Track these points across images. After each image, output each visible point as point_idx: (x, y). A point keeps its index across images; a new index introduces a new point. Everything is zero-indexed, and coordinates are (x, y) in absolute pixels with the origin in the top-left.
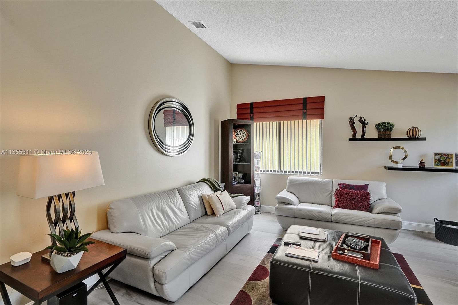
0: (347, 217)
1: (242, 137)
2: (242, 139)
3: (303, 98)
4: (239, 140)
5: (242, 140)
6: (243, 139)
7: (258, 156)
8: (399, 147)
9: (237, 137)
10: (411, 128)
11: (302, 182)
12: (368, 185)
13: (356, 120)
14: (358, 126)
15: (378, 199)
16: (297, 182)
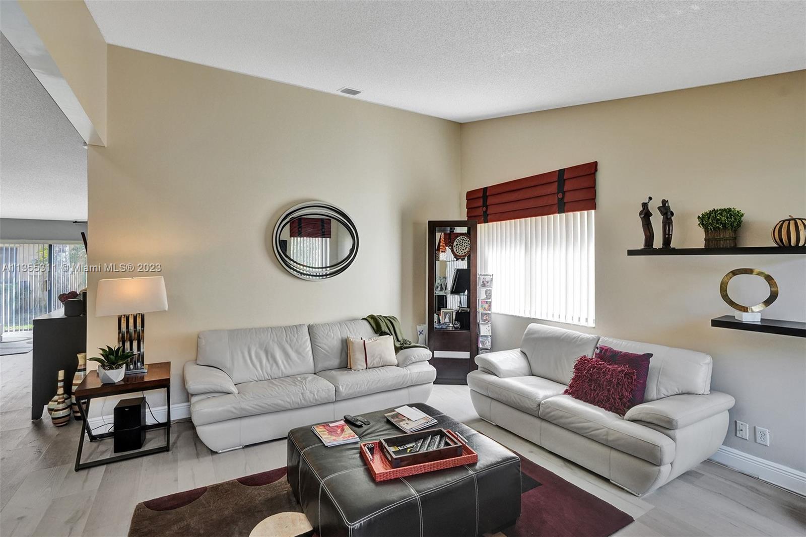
0: (561, 414)
1: (463, 250)
2: (463, 252)
3: (559, 170)
4: (458, 254)
5: (463, 254)
6: (465, 252)
7: (488, 282)
8: (749, 271)
9: (458, 248)
10: (784, 221)
11: (543, 336)
12: (651, 355)
13: (653, 208)
14: (657, 221)
15: (676, 391)
16: (536, 336)
